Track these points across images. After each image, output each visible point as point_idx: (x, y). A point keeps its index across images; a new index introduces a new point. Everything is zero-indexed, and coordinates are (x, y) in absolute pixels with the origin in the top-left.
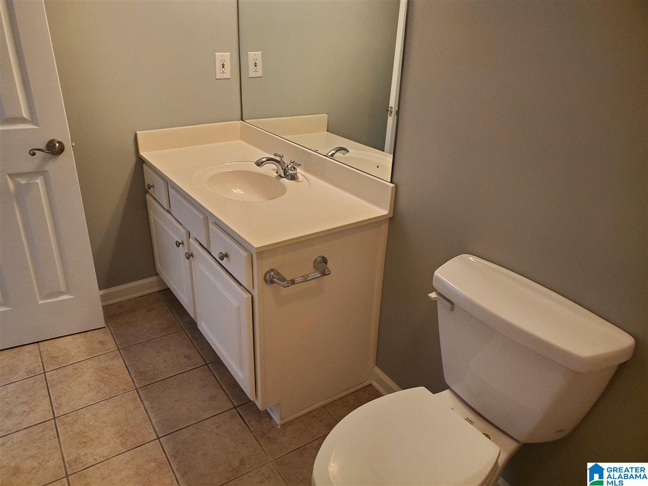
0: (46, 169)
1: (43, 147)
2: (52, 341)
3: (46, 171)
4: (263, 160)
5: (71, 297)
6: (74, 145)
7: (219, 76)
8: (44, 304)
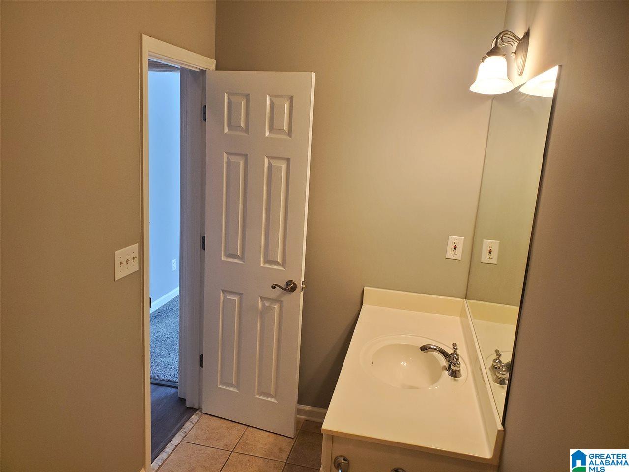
0: (282, 300)
1: (283, 285)
2: (256, 430)
3: (282, 301)
4: (432, 347)
5: (276, 401)
6: (304, 286)
7: (449, 255)
8: (259, 398)
